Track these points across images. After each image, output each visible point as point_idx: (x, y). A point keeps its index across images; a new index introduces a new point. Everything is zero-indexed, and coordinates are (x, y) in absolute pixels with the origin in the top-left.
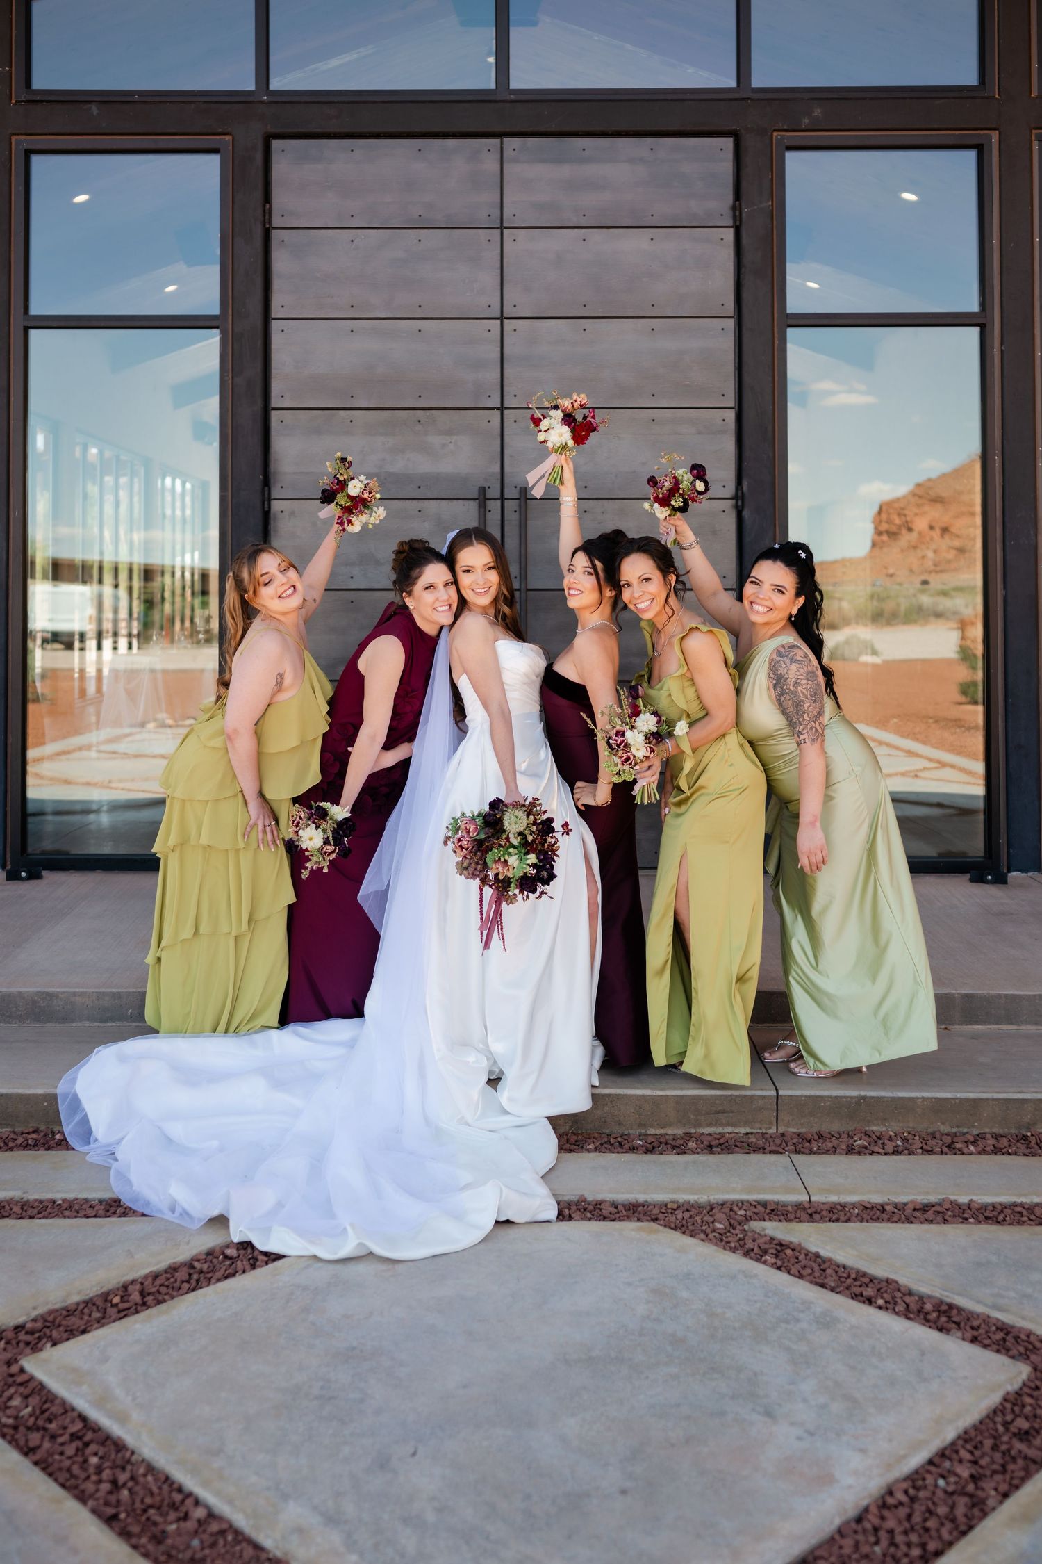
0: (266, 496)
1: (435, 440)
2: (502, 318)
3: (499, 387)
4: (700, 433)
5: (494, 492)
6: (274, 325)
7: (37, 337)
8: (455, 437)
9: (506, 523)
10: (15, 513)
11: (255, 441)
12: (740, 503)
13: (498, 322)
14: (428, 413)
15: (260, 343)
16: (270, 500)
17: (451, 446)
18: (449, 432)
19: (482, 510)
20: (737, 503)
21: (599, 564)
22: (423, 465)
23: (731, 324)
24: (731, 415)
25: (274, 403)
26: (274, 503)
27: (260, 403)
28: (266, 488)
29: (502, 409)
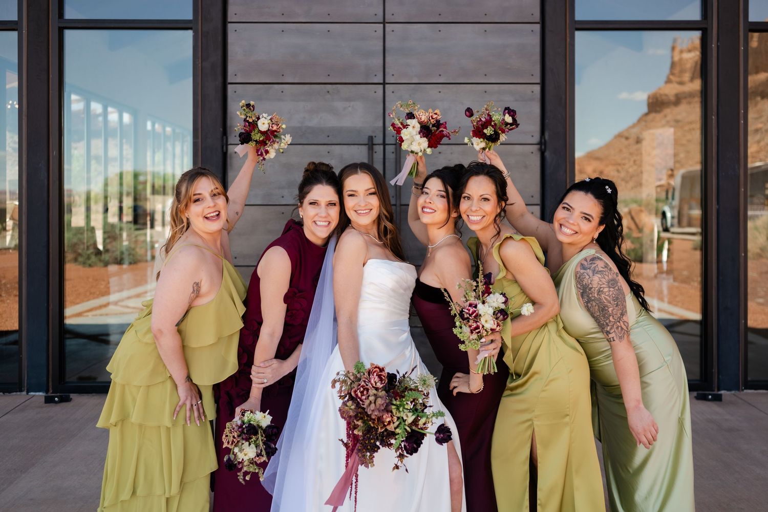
0: (225, 142)
1: (339, 105)
2: (384, 23)
3: (382, 69)
4: (516, 100)
5: (379, 139)
6: (230, 26)
7: (70, 36)
8: (352, 103)
9: (387, 160)
10: (54, 153)
11: (217, 105)
12: (543, 147)
13: (382, 25)
14: (334, 86)
15: (220, 38)
16: (227, 145)
17: (350, 109)
18: (348, 99)
19: (371, 152)
20: (541, 147)
21: (450, 189)
22: (328, 121)
23: (537, 27)
24: (537, 89)
25: (230, 80)
26: (230, 147)
27: (220, 79)
28: (225, 137)
29: (384, 84)
